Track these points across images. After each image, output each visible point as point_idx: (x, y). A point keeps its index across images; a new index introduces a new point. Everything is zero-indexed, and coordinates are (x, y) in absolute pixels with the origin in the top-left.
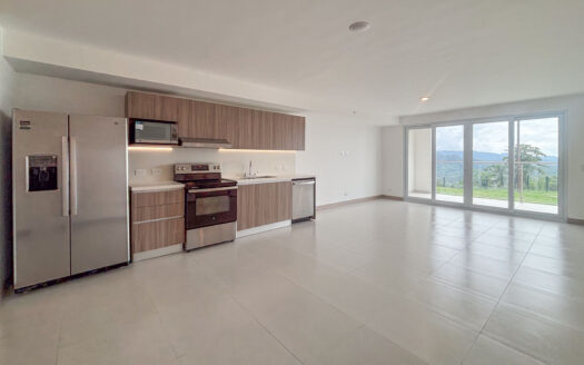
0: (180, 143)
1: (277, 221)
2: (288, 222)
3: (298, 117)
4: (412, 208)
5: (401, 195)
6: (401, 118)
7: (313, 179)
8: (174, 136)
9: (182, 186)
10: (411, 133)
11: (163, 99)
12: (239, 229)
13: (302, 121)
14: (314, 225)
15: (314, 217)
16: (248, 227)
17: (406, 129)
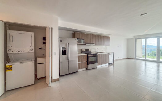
0: (85, 44)
1: (105, 64)
2: (107, 64)
3: (109, 37)
4: (138, 61)
5: (134, 58)
6: (134, 36)
7: (113, 53)
8: (84, 42)
9: (86, 54)
10: (138, 40)
11: (81, 34)
12: (98, 65)
13: (109, 38)
14: (113, 65)
15: (113, 63)
16: (99, 65)
17: (136, 39)
